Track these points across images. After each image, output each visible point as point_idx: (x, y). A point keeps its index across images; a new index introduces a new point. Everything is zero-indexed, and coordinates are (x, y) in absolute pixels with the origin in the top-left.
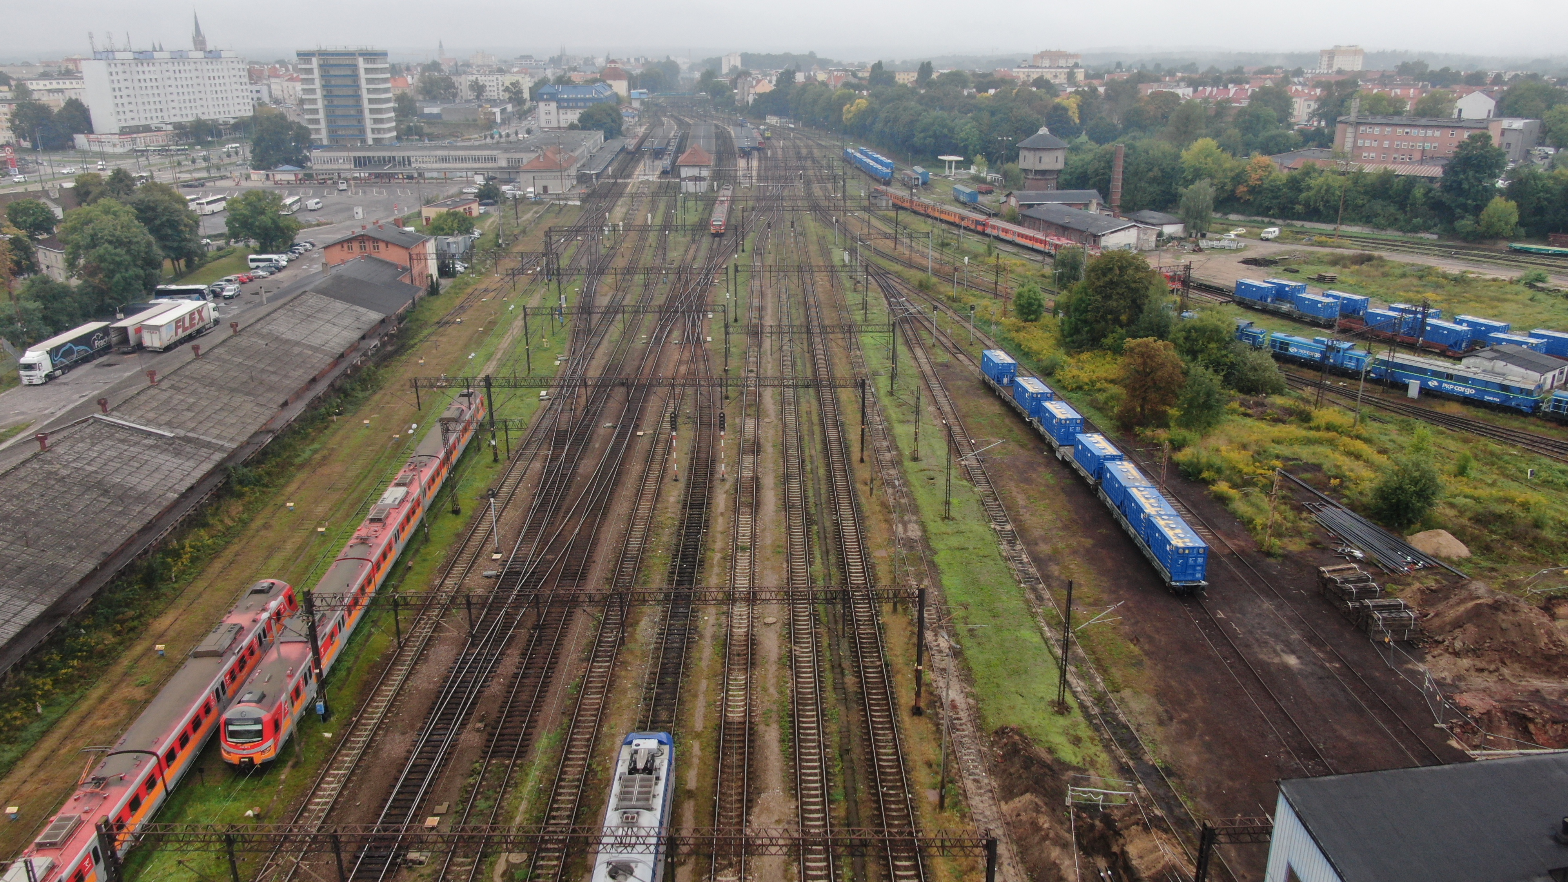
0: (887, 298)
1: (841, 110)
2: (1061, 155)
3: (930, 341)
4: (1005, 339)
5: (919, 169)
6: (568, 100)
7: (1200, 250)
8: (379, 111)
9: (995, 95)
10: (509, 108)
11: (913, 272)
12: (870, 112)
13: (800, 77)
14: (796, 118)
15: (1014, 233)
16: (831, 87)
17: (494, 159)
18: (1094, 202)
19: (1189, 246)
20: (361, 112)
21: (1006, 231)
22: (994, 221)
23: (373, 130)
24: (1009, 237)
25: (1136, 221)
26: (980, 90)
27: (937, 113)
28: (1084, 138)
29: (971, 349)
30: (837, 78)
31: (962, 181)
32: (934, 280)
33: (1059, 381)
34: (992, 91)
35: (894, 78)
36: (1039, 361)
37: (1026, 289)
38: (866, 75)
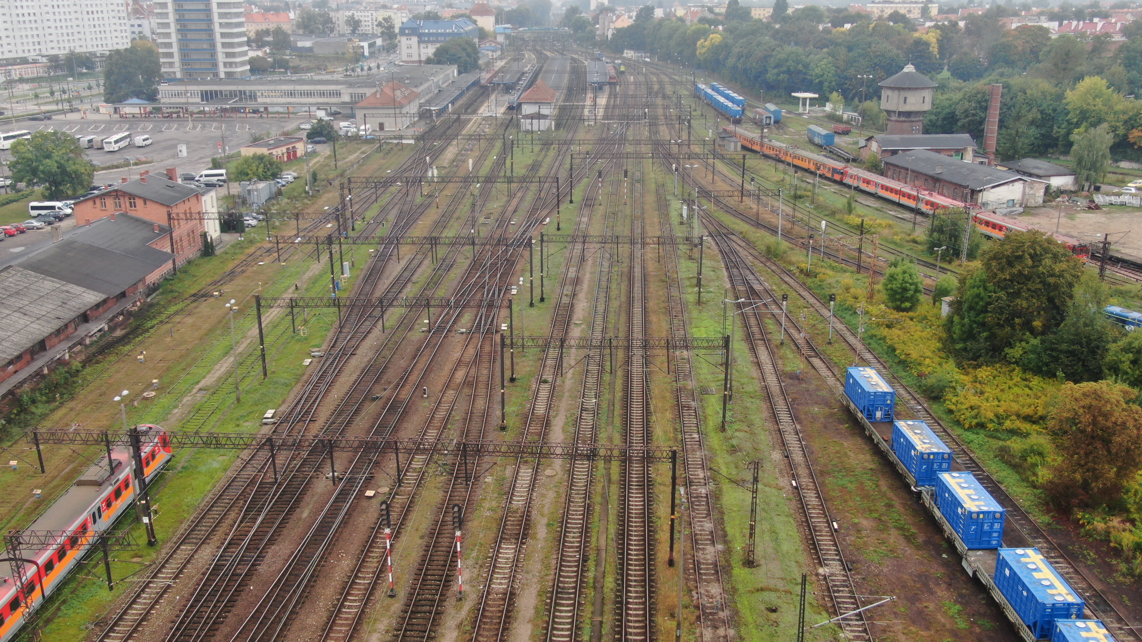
0: (727, 269)
1: (695, 44)
2: (928, 95)
3: (778, 336)
4: (872, 337)
5: (771, 107)
6: (429, 35)
7: (1097, 207)
8: (231, 45)
9: (851, 30)
10: (379, 42)
11: (761, 233)
12: (724, 47)
13: (659, 13)
14: (652, 52)
15: (876, 184)
16: (688, 23)
17: (338, 94)
18: (970, 149)
19: (1082, 203)
20: (213, 45)
21: (868, 182)
22: (853, 170)
23: (225, 64)
24: (871, 189)
25: (1018, 171)
26: (834, 26)
27: (790, 48)
28: (945, 74)
29: (830, 349)
30: (694, 13)
31: (817, 121)
32: (784, 245)
33: (951, 412)
34: (848, 26)
35: (749, 13)
36: (920, 375)
37: (899, 270)
38: (723, 10)
